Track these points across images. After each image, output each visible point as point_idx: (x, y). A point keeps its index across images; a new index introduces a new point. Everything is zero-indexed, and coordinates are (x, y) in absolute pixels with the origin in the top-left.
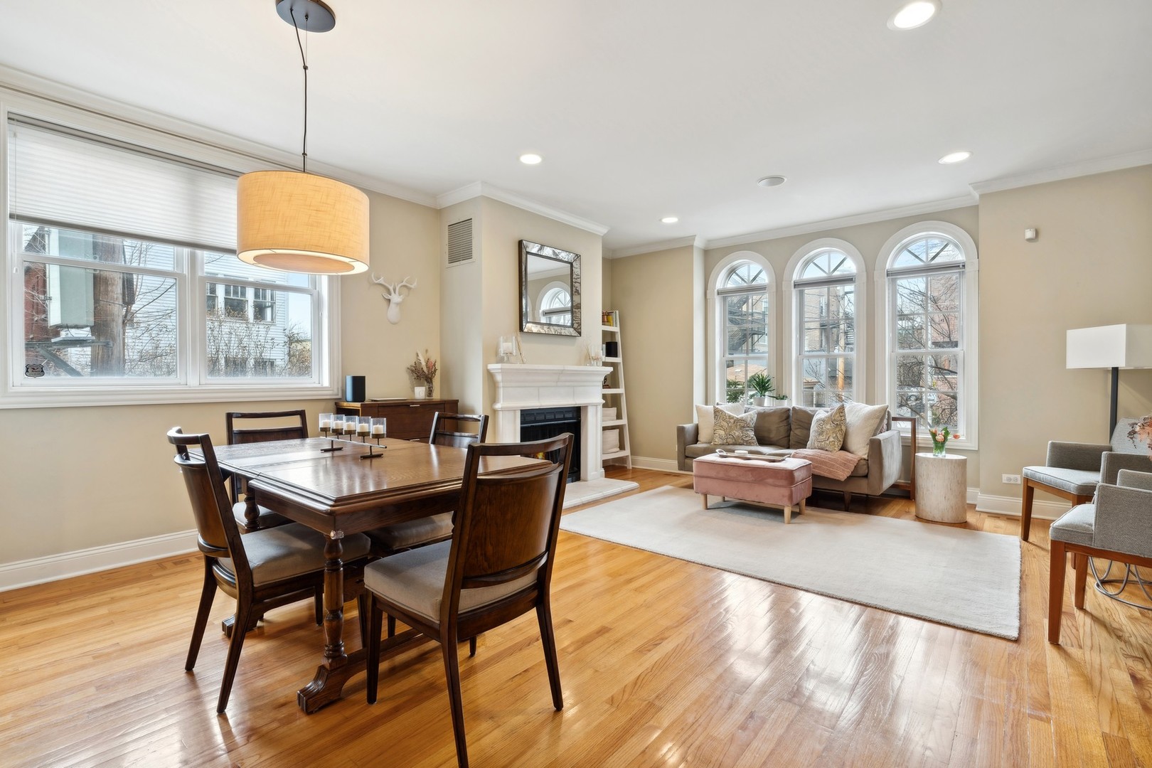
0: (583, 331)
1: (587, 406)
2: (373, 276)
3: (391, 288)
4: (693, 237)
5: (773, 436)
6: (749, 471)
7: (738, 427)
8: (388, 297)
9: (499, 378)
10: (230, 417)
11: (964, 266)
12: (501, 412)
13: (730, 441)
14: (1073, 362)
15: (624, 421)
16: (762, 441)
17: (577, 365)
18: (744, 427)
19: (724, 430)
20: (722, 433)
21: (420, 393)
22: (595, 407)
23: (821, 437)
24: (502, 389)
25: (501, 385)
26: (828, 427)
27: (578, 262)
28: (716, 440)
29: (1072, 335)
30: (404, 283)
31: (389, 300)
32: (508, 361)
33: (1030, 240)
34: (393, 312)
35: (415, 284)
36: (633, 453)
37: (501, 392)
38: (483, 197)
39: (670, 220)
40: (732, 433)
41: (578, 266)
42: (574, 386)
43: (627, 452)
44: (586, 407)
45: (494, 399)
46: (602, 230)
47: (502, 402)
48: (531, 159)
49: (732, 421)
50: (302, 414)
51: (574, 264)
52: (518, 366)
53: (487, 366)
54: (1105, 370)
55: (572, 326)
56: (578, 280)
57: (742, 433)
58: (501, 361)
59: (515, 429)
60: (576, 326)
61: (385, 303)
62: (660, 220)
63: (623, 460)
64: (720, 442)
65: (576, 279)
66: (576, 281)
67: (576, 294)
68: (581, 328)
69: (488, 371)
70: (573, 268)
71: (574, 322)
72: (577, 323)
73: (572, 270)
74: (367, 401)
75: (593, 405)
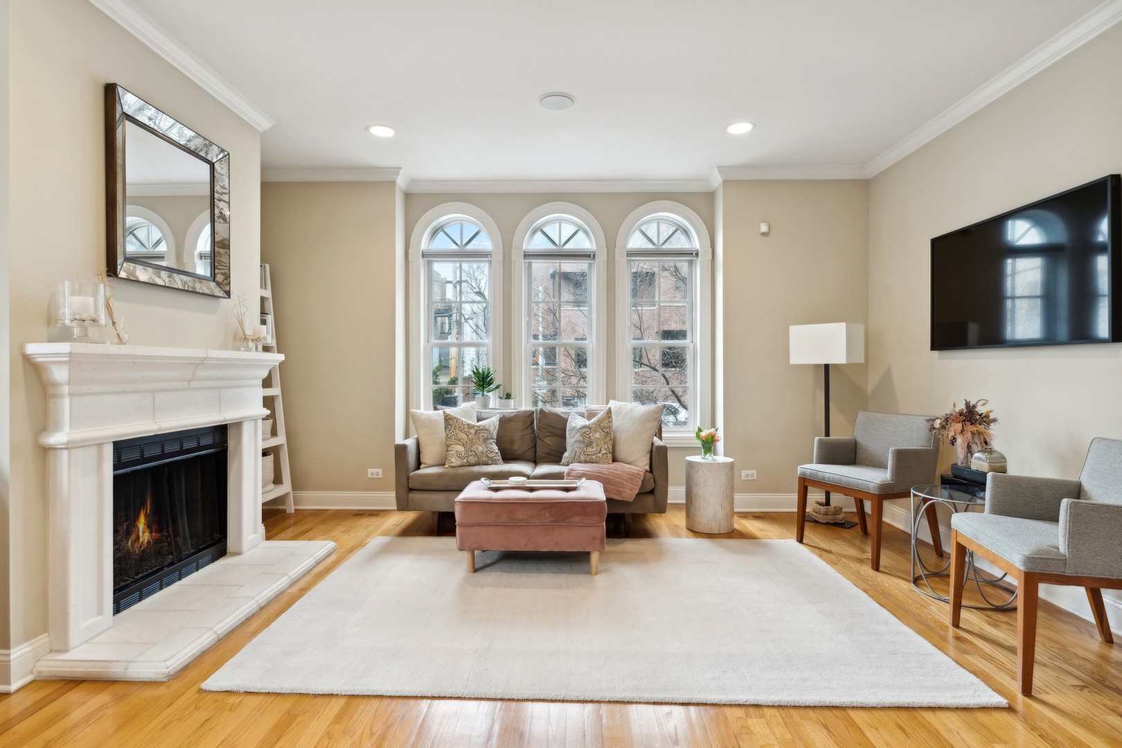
0: (234, 287)
1: (239, 422)
4: (397, 170)
7: (481, 439)
9: (60, 374)
11: (697, 254)
12: (65, 453)
13: (472, 460)
14: (796, 358)
15: (281, 439)
16: (508, 457)
18: (487, 439)
19: (463, 445)
20: (461, 449)
22: (253, 423)
23: (590, 449)
24: (66, 402)
25: (66, 390)
26: (597, 435)
27: (225, 165)
28: (453, 460)
29: (795, 330)
33: (764, 234)
36: (296, 486)
37: (66, 406)
39: (381, 132)
40: (474, 448)
41: (224, 171)
42: (220, 388)
43: (286, 487)
44: (238, 425)
46: (263, 123)
47: (67, 428)
49: (473, 431)
51: (217, 166)
52: (111, 348)
53: (22, 348)
54: (817, 366)
55: (213, 277)
56: (226, 197)
57: (487, 447)
58: (64, 335)
59: (100, 485)
60: (219, 278)
62: (367, 128)
63: (281, 500)
64: (459, 463)
65: (221, 194)
66: (222, 197)
67: (221, 220)
68: (229, 283)
69: (27, 359)
70: (215, 173)
71: (216, 271)
72: (222, 274)
73: (214, 177)
75: (251, 419)
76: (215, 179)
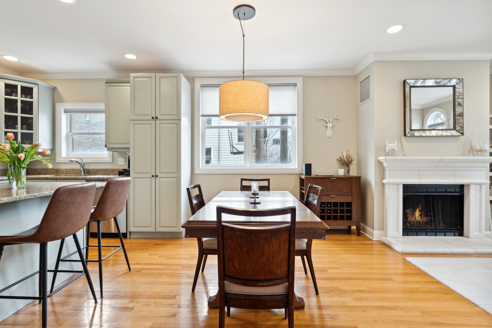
0: (466, 131)
1: (470, 185)
2: (318, 116)
3: (328, 121)
8: (327, 125)
9: (385, 165)
10: (242, 180)
12: (387, 185)
17: (462, 156)
21: (341, 172)
22: (479, 186)
24: (387, 171)
25: (387, 169)
27: (461, 84)
30: (335, 117)
31: (327, 127)
32: (392, 155)
34: (329, 132)
35: (340, 117)
37: (387, 173)
38: (374, 61)
41: (460, 87)
42: (454, 171)
44: (468, 185)
45: (383, 177)
46: (490, 56)
47: (387, 179)
48: (395, 29)
50: (268, 180)
51: (457, 86)
52: (399, 158)
53: (377, 158)
55: (455, 128)
56: (461, 97)
58: (387, 154)
59: (398, 196)
60: (458, 128)
61: (325, 128)
66: (459, 97)
67: (459, 106)
68: (463, 130)
69: (379, 161)
70: (456, 89)
71: (456, 126)
72: (459, 127)
74: (313, 175)
75: (476, 184)
76: (456, 91)
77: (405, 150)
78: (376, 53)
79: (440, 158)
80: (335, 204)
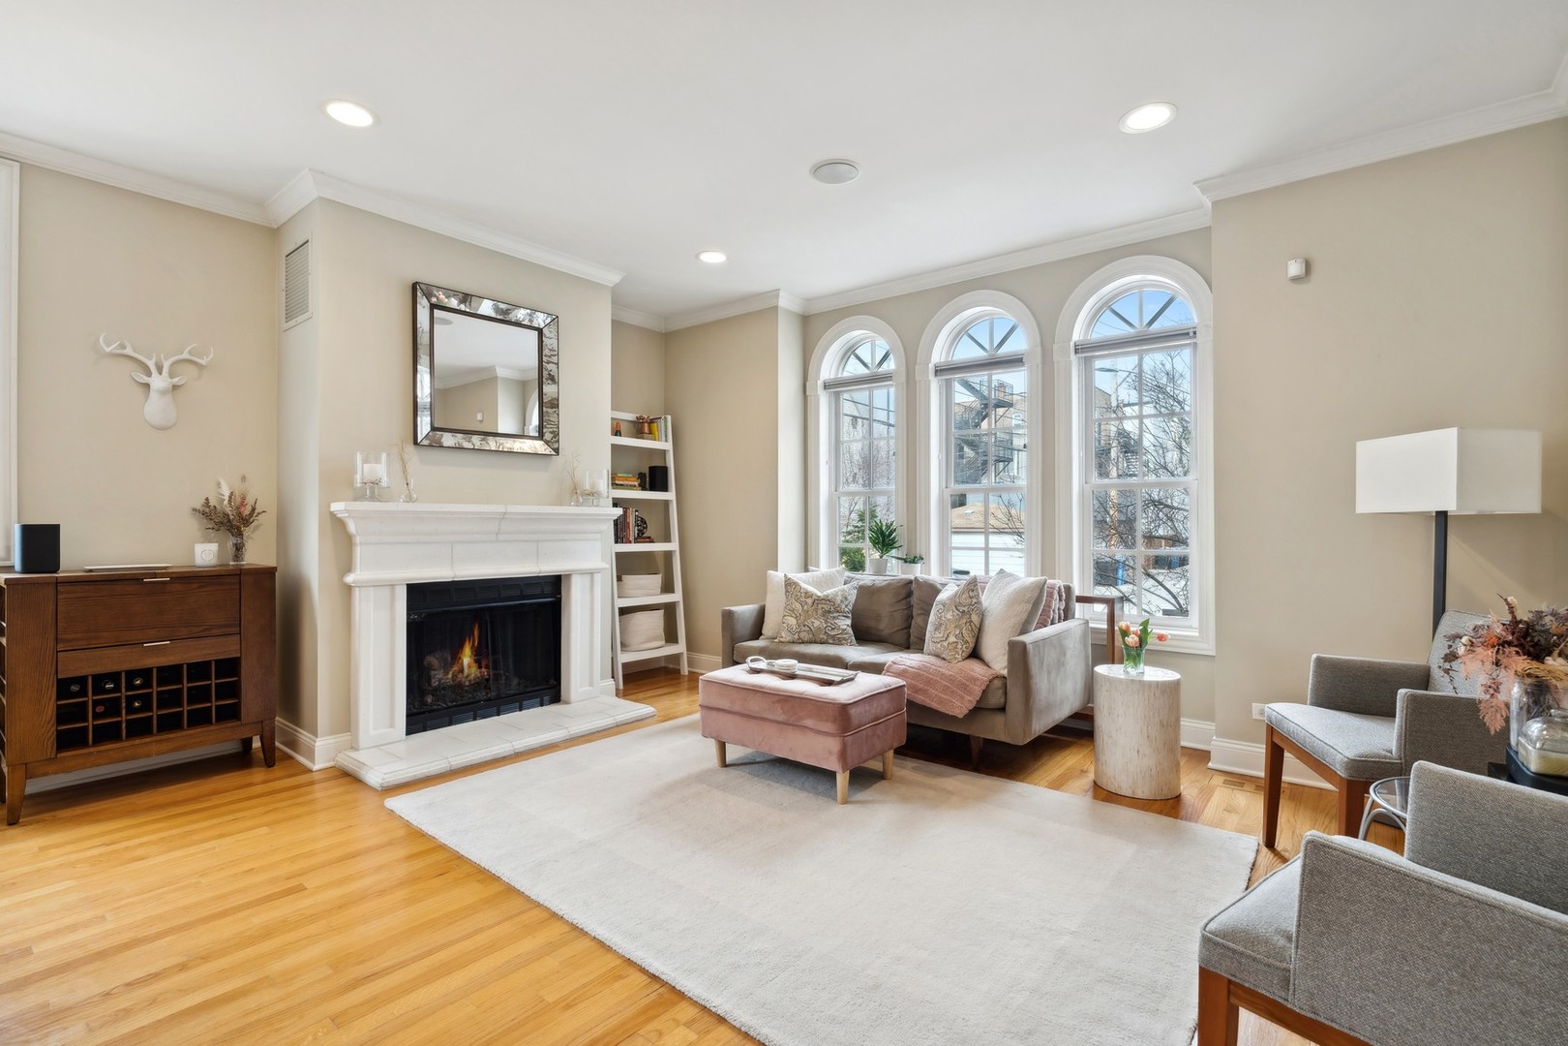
0: (563, 444)
1: (570, 575)
2: (101, 340)
3: (151, 364)
4: (775, 293)
5: (885, 626)
6: (778, 702)
7: (820, 612)
8: (145, 379)
9: (352, 527)
11: (1195, 333)
12: (357, 589)
13: (805, 636)
14: (1367, 503)
15: (676, 597)
16: (864, 635)
17: (553, 505)
18: (829, 612)
19: (796, 618)
20: (792, 621)
21: (206, 554)
22: (593, 576)
24: (360, 547)
25: (358, 540)
27: (553, 328)
28: (783, 634)
29: (1366, 449)
30: (185, 356)
31: (147, 386)
32: (373, 498)
33: (1296, 279)
34: (156, 407)
35: (211, 356)
36: (690, 647)
37: (358, 551)
38: (321, 199)
39: (713, 258)
40: (808, 622)
41: (553, 335)
42: (538, 541)
43: (680, 648)
45: (348, 568)
46: (612, 278)
47: (358, 572)
48: (350, 115)
49: (810, 601)
51: (546, 331)
52: (400, 506)
53: (329, 506)
54: (1423, 515)
55: (541, 436)
56: (555, 359)
57: (826, 622)
58: (358, 496)
59: (393, 620)
60: (548, 436)
61: (140, 391)
62: (697, 256)
63: (676, 658)
64: (788, 639)
65: (550, 357)
66: (550, 360)
67: (549, 381)
68: (558, 441)
69: (333, 515)
70: (544, 339)
71: (544, 430)
72: (551, 433)
73: (542, 341)
74: (63, 572)
75: (582, 573)
76: (544, 343)
77: (412, 486)
78: (322, 173)
79: (500, 508)
80: (170, 673)
